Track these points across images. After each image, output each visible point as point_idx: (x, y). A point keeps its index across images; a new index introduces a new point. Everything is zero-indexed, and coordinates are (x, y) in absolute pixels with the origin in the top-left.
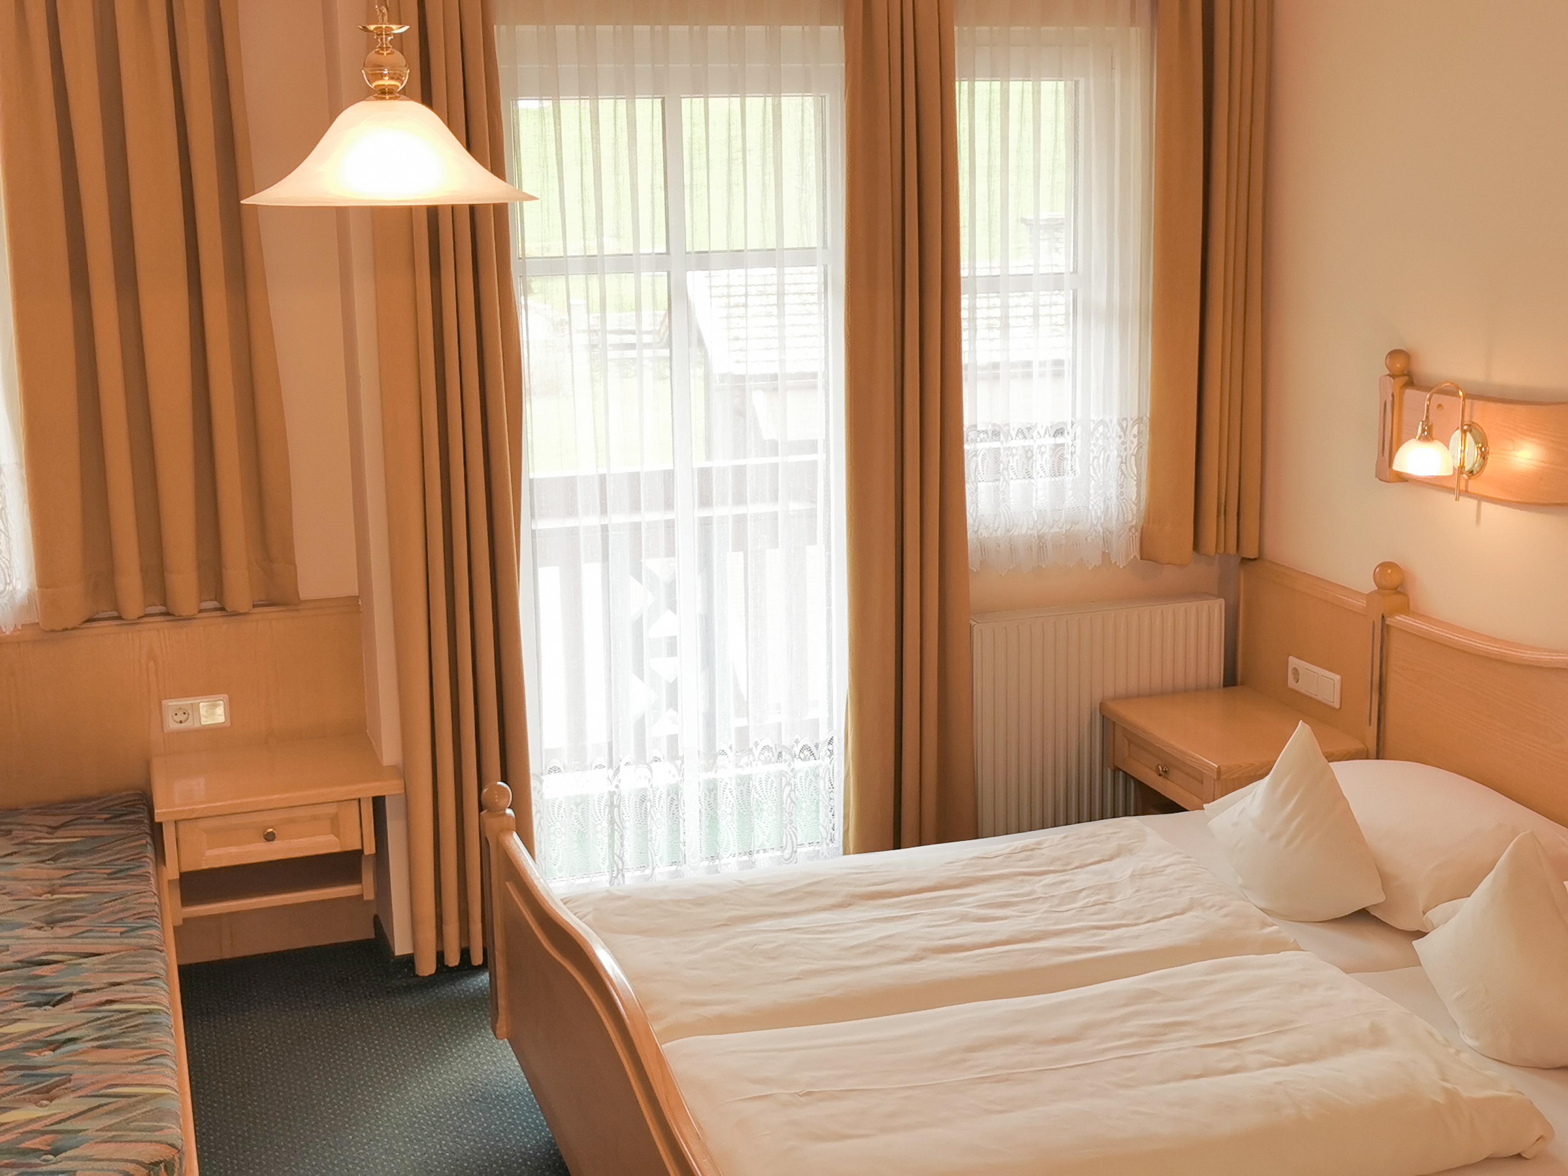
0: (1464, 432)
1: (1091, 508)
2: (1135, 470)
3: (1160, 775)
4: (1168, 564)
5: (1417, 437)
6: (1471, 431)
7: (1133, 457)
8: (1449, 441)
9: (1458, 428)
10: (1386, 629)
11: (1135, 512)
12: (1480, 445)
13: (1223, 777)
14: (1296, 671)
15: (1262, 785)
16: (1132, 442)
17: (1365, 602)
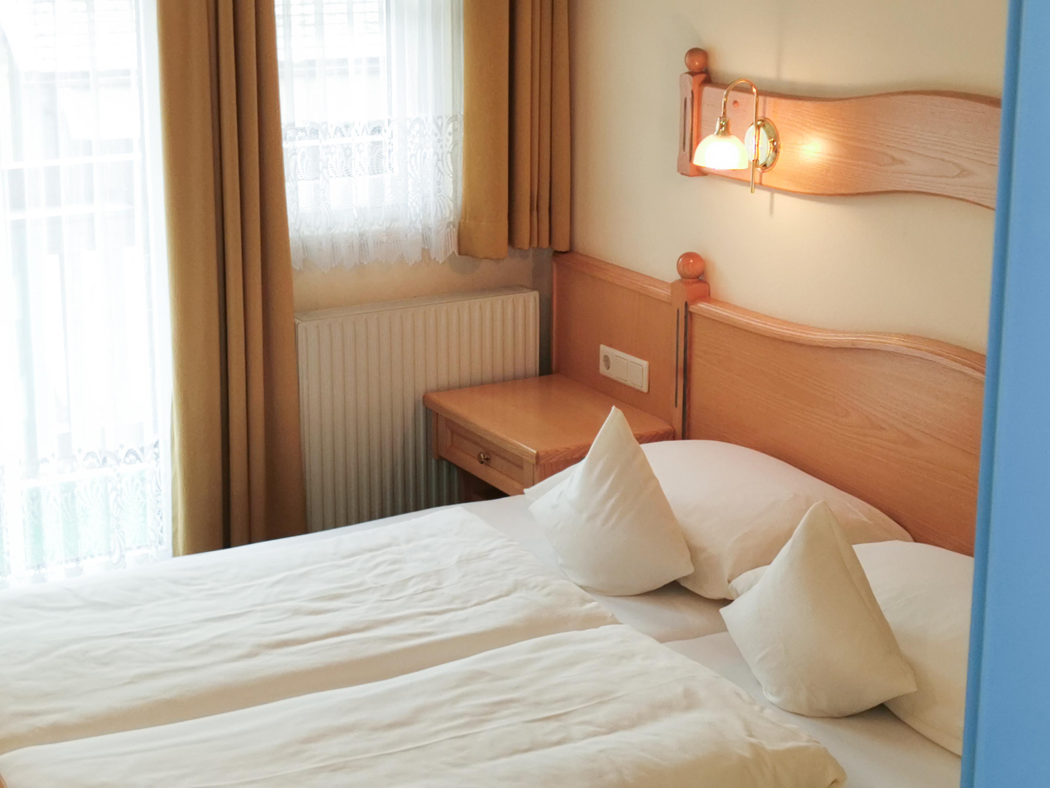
0: (758, 127)
1: (409, 205)
2: (451, 168)
3: (482, 463)
4: (486, 258)
5: (715, 133)
6: (764, 126)
7: (449, 155)
8: (744, 138)
9: (752, 124)
10: (689, 316)
11: (452, 208)
12: (772, 140)
13: (542, 462)
14: (607, 359)
15: (577, 470)
16: (448, 140)
17: (670, 291)
